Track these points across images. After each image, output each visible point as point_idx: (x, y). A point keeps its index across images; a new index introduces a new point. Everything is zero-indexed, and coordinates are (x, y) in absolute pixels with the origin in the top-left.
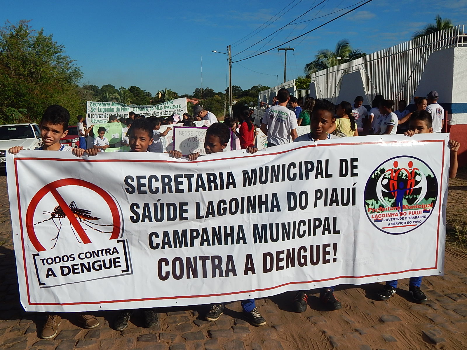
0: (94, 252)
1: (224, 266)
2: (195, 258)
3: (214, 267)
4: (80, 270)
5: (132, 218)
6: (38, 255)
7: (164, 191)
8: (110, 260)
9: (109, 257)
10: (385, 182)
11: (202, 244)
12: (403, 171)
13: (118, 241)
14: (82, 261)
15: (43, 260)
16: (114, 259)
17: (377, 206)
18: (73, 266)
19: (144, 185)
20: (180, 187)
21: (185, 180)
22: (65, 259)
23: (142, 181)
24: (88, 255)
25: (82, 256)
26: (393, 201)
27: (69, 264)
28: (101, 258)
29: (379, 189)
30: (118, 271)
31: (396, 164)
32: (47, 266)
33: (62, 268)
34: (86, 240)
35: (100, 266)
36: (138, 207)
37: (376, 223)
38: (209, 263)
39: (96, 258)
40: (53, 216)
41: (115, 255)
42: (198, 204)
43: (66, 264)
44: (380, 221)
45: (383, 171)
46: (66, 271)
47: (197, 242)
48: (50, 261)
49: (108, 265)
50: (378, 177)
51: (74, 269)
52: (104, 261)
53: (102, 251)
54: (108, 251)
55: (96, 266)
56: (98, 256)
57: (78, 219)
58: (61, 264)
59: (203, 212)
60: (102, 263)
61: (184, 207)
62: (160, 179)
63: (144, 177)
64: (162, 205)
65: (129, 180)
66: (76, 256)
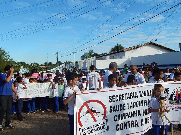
1: (135, 124)
2: (127, 122)
3: (132, 124)
5: (110, 111)
6: (81, 128)
7: (119, 100)
9: (102, 125)
10: (175, 95)
11: (128, 118)
12: (179, 92)
13: (105, 120)
14: (94, 128)
15: (82, 130)
16: (104, 126)
17: (171, 102)
18: (91, 130)
19: (114, 98)
20: (124, 98)
21: (125, 96)
22: (89, 128)
23: (114, 97)
24: (96, 126)
25: (94, 126)
26: (177, 101)
27: (90, 130)
28: (100, 126)
29: (173, 97)
30: (104, 130)
31: (177, 90)
32: (84, 132)
33: (88, 131)
35: (99, 129)
36: (112, 107)
37: (171, 107)
38: (130, 123)
39: (98, 126)
40: (86, 114)
41: (104, 125)
42: (128, 104)
43: (89, 130)
45: (174, 92)
46: (89, 132)
48: (85, 130)
49: (102, 128)
50: (173, 94)
51: (92, 131)
53: (100, 124)
54: (102, 124)
55: (98, 129)
56: (99, 125)
57: (93, 114)
58: (88, 130)
59: (129, 107)
61: (124, 105)
62: (119, 96)
63: (114, 96)
64: (118, 105)
65: (110, 97)
66: (92, 127)
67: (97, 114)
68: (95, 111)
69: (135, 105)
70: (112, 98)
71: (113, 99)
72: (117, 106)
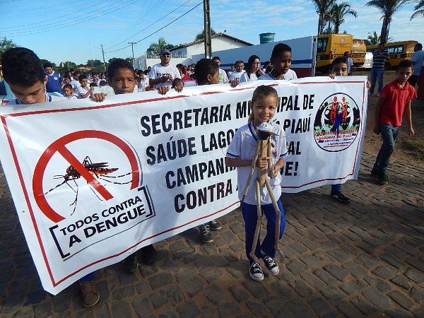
0: (117, 206)
1: (225, 190)
2: (205, 189)
4: (106, 227)
5: (148, 161)
6: (57, 226)
7: (176, 128)
8: (135, 210)
9: (134, 206)
10: (327, 112)
11: (209, 176)
12: (340, 104)
13: (139, 190)
14: (106, 219)
15: (63, 230)
16: (138, 208)
17: (320, 131)
18: (97, 225)
19: (158, 123)
20: (189, 122)
21: (193, 115)
22: (88, 220)
23: (157, 120)
24: (112, 211)
25: (106, 213)
26: (332, 127)
27: (93, 224)
28: (126, 210)
29: (323, 118)
30: (143, 217)
31: (336, 99)
32: (69, 235)
33: (86, 230)
34: (107, 196)
35: (126, 218)
36: (153, 150)
37: (320, 144)
38: (215, 190)
39: (121, 212)
40: (67, 179)
41: (139, 204)
42: (203, 137)
43: (90, 225)
44: (322, 142)
45: (326, 104)
46: (90, 232)
47: (206, 174)
48: (72, 228)
49: (133, 215)
50: (323, 108)
51: (99, 228)
52: (129, 213)
53: (125, 203)
54: (131, 202)
55: (122, 219)
56: (122, 209)
57: (94, 176)
58: (85, 226)
59: (207, 146)
60: (127, 215)
61: (192, 142)
62: (172, 116)
63: (158, 116)
64: (174, 143)
65: (145, 121)
66: (100, 215)
67: (109, 174)
68: (100, 168)
69: (224, 140)
70: (150, 124)
71: (155, 124)
72: (168, 144)
